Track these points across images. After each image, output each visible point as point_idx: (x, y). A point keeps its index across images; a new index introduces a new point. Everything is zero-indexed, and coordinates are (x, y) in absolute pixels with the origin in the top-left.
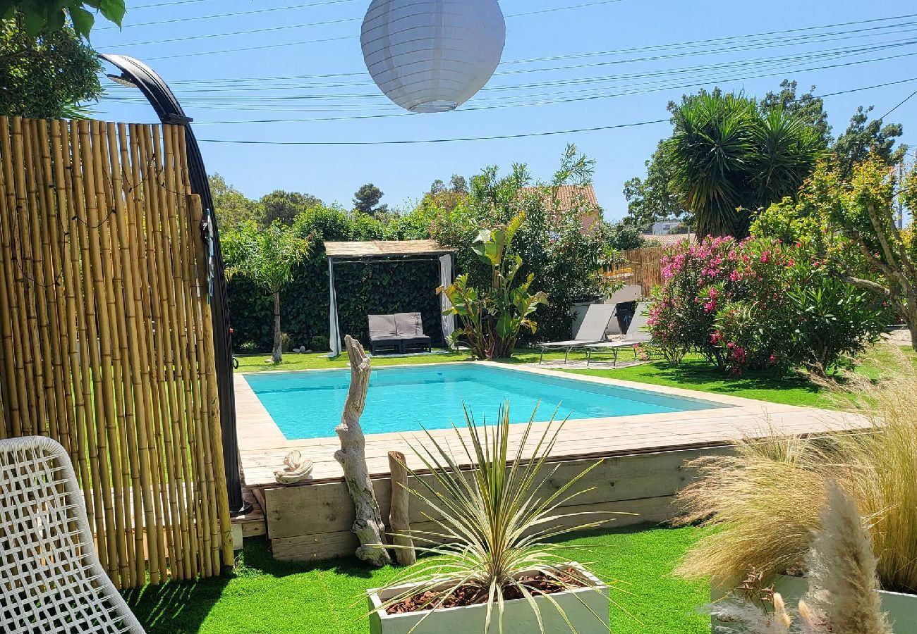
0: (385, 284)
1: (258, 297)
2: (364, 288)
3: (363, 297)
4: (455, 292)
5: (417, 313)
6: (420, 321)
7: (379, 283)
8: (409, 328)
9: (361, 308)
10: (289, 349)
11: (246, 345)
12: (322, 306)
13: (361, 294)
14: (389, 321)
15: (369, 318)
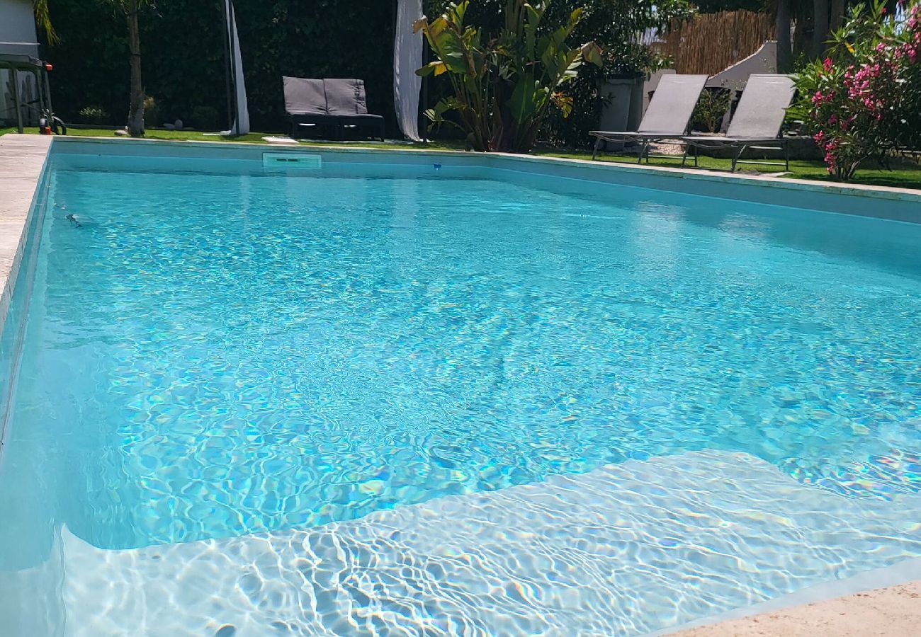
0: (307, 32)
1: (108, 37)
2: (275, 37)
3: (272, 51)
4: (447, 31)
5: (358, 81)
6: (363, 94)
7: (298, 30)
8: (346, 103)
9: (270, 69)
10: (158, 121)
11: (88, 111)
12: (210, 59)
13: (270, 47)
14: (315, 87)
15: (285, 82)
